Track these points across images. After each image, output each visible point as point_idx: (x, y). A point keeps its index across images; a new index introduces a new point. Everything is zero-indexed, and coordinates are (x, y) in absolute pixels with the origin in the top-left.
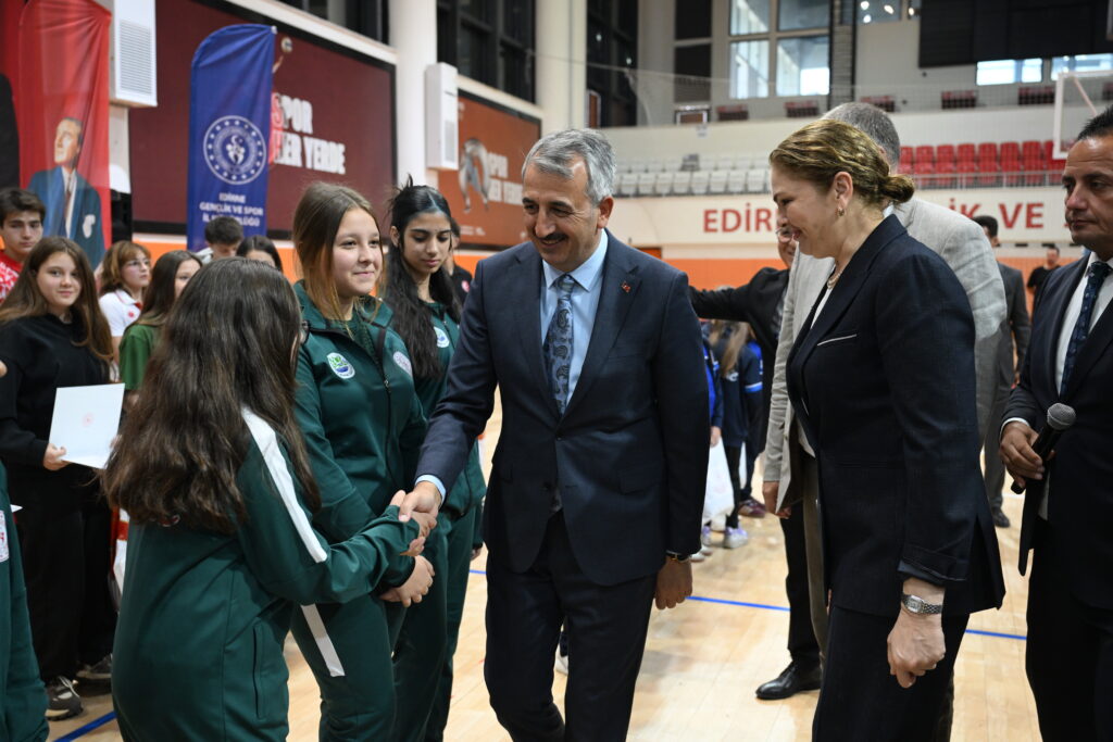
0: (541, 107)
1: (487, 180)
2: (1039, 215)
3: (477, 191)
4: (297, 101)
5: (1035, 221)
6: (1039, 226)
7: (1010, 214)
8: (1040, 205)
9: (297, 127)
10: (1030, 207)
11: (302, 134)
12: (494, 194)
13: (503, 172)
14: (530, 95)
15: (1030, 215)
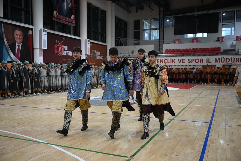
0: (107, 44)
1: (96, 56)
2: (184, 61)
3: (94, 57)
4: (65, 46)
5: (183, 62)
6: (184, 63)
7: (180, 61)
8: (184, 59)
9: (65, 50)
10: (183, 59)
11: (66, 51)
12: (98, 57)
13: (99, 54)
14: (105, 42)
15: (183, 61)
